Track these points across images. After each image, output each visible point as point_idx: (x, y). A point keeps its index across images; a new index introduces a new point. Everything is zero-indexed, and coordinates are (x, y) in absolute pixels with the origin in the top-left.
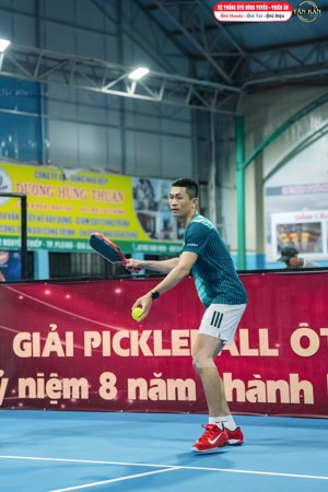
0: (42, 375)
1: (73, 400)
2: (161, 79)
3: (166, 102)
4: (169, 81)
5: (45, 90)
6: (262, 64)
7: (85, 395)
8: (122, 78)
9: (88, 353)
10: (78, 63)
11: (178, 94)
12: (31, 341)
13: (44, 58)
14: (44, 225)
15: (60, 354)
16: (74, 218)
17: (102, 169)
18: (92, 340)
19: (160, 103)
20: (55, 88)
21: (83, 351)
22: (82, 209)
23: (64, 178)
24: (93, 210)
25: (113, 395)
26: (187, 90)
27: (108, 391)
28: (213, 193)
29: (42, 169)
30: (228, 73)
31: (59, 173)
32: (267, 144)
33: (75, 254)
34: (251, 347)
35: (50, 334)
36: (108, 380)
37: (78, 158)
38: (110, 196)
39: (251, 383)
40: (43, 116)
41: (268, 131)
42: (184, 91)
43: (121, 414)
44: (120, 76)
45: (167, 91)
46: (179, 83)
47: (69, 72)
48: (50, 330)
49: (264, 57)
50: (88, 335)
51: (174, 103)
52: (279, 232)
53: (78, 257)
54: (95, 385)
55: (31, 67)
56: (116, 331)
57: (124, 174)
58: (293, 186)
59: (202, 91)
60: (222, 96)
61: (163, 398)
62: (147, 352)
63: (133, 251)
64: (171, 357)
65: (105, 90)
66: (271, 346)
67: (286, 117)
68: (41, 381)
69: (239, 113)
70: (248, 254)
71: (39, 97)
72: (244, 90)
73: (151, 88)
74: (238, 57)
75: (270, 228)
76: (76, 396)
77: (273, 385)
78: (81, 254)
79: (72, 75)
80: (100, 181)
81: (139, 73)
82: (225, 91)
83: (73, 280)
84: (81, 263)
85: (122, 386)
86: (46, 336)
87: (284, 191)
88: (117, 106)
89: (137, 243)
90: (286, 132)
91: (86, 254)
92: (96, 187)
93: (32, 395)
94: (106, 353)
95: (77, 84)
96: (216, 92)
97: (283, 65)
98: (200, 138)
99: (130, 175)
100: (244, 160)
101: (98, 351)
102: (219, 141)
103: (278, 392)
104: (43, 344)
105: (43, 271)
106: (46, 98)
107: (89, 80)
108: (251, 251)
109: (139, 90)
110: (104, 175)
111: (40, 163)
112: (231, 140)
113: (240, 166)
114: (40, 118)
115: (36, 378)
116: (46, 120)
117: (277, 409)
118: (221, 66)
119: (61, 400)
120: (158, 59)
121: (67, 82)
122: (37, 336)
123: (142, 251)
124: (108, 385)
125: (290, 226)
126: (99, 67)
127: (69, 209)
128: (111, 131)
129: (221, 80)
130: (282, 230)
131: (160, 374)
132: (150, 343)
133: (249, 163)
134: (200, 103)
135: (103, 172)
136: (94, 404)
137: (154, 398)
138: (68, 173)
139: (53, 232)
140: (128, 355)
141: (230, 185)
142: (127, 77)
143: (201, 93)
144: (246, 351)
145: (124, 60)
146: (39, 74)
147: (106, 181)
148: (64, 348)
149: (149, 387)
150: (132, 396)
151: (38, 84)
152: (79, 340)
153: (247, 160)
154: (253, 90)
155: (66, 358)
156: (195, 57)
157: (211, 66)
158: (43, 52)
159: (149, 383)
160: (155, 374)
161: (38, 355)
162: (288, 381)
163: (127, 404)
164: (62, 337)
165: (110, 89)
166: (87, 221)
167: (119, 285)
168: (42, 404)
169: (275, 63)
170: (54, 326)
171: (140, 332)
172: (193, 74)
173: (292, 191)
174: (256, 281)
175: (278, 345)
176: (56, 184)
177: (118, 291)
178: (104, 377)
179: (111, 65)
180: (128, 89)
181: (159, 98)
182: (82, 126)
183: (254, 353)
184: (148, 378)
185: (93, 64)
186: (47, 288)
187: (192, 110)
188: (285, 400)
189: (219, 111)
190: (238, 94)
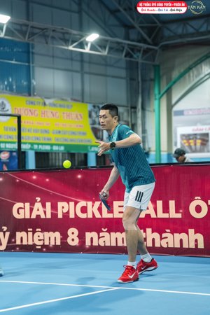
0: (31, 230)
1: (51, 246)
2: (107, 41)
3: (109, 55)
4: (111, 42)
5: (33, 48)
6: (171, 31)
7: (58, 243)
8: (82, 40)
9: (60, 216)
10: (54, 31)
11: (117, 50)
12: (24, 208)
13: (32, 27)
14: (32, 135)
15: (43, 216)
16: (51, 130)
17: (69, 99)
18: (63, 207)
19: (106, 56)
20: (39, 46)
21: (57, 215)
22: (56, 125)
23: (45, 104)
24: (63, 125)
25: (76, 243)
26: (123, 48)
27: (73, 240)
28: (139, 114)
29: (31, 99)
30: (150, 37)
31: (41, 101)
32: (175, 82)
33: (52, 153)
34: (164, 212)
35: (36, 204)
36: (73, 233)
37: (54, 92)
38: (74, 116)
39: (164, 235)
40: (31, 65)
41: (175, 74)
42: (121, 48)
43: (81, 254)
44: (80, 39)
45: (111, 49)
46: (118, 43)
47: (48, 36)
48: (36, 201)
49: (173, 27)
50: (60, 204)
51: (115, 56)
52: (182, 139)
53: (54, 155)
54: (65, 236)
55: (23, 33)
56: (78, 202)
57: (83, 102)
58: (191, 110)
59: (133, 48)
60: (146, 51)
61: (108, 244)
62: (98, 215)
63: (88, 151)
64: (113, 218)
65: (71, 48)
66: (177, 212)
67: (187, 66)
68: (30, 234)
69: (157, 63)
70: (162, 153)
71: (28, 52)
72: (160, 48)
73: (100, 46)
74: (156, 27)
75: (176, 137)
76: (52, 243)
77: (178, 236)
78: (55, 153)
79: (50, 38)
80: (68, 107)
81: (93, 37)
82: (147, 48)
83: (50, 170)
84: (55, 159)
85: (82, 237)
86: (34, 205)
87: (185, 113)
88: (79, 58)
89: (92, 146)
90: (187, 75)
91: (59, 153)
92: (65, 110)
93: (25, 243)
94: (72, 216)
95: (53, 44)
96: (142, 49)
97: (185, 32)
98: (132, 79)
99: (87, 103)
100: (159, 93)
101: (66, 215)
102: (144, 81)
103: (181, 241)
104: (31, 210)
105: (31, 164)
106: (33, 53)
107: (61, 41)
108: (164, 151)
109: (93, 48)
110: (70, 102)
111: (30, 95)
112: (151, 80)
113: (157, 97)
114: (29, 66)
115: (27, 232)
116: (33, 67)
117: (180, 251)
118: (145, 33)
119: (43, 246)
120: (105, 28)
121: (47, 43)
122: (27, 205)
123: (94, 151)
124: (73, 237)
125: (189, 135)
126: (67, 33)
127: (48, 124)
128: (75, 74)
129: (145, 41)
130: (184, 138)
131: (106, 229)
132: (100, 209)
133: (163, 95)
134: (131, 57)
135: (70, 101)
136: (64, 248)
137: (102, 244)
138: (48, 102)
139: (37, 139)
140: (85, 217)
141: (151, 109)
142: (85, 40)
143: (133, 50)
144: (161, 215)
145: (83, 28)
146: (29, 38)
147: (72, 106)
148: (45, 212)
149: (99, 238)
150: (88, 243)
151: (28, 44)
152: (54, 207)
153: (162, 93)
154: (166, 48)
155: (46, 219)
156: (128, 27)
157: (139, 33)
158: (31, 23)
159: (99, 235)
160: (103, 229)
161: (29, 217)
162: (188, 234)
163: (85, 248)
164: (44, 206)
165: (74, 47)
166: (59, 132)
167: (80, 173)
168: (31, 248)
169: (180, 31)
170: (38, 199)
171: (94, 202)
172: (127, 38)
173: (191, 113)
174: (167, 170)
175: (181, 211)
176: (39, 108)
177: (79, 176)
178: (70, 231)
179: (75, 32)
180: (85, 47)
181: (105, 53)
182: (56, 72)
183: (166, 216)
184: (99, 231)
185: (64, 31)
186: (34, 174)
187: (126, 61)
188: (185, 245)
189: (144, 62)
190: (156, 51)
